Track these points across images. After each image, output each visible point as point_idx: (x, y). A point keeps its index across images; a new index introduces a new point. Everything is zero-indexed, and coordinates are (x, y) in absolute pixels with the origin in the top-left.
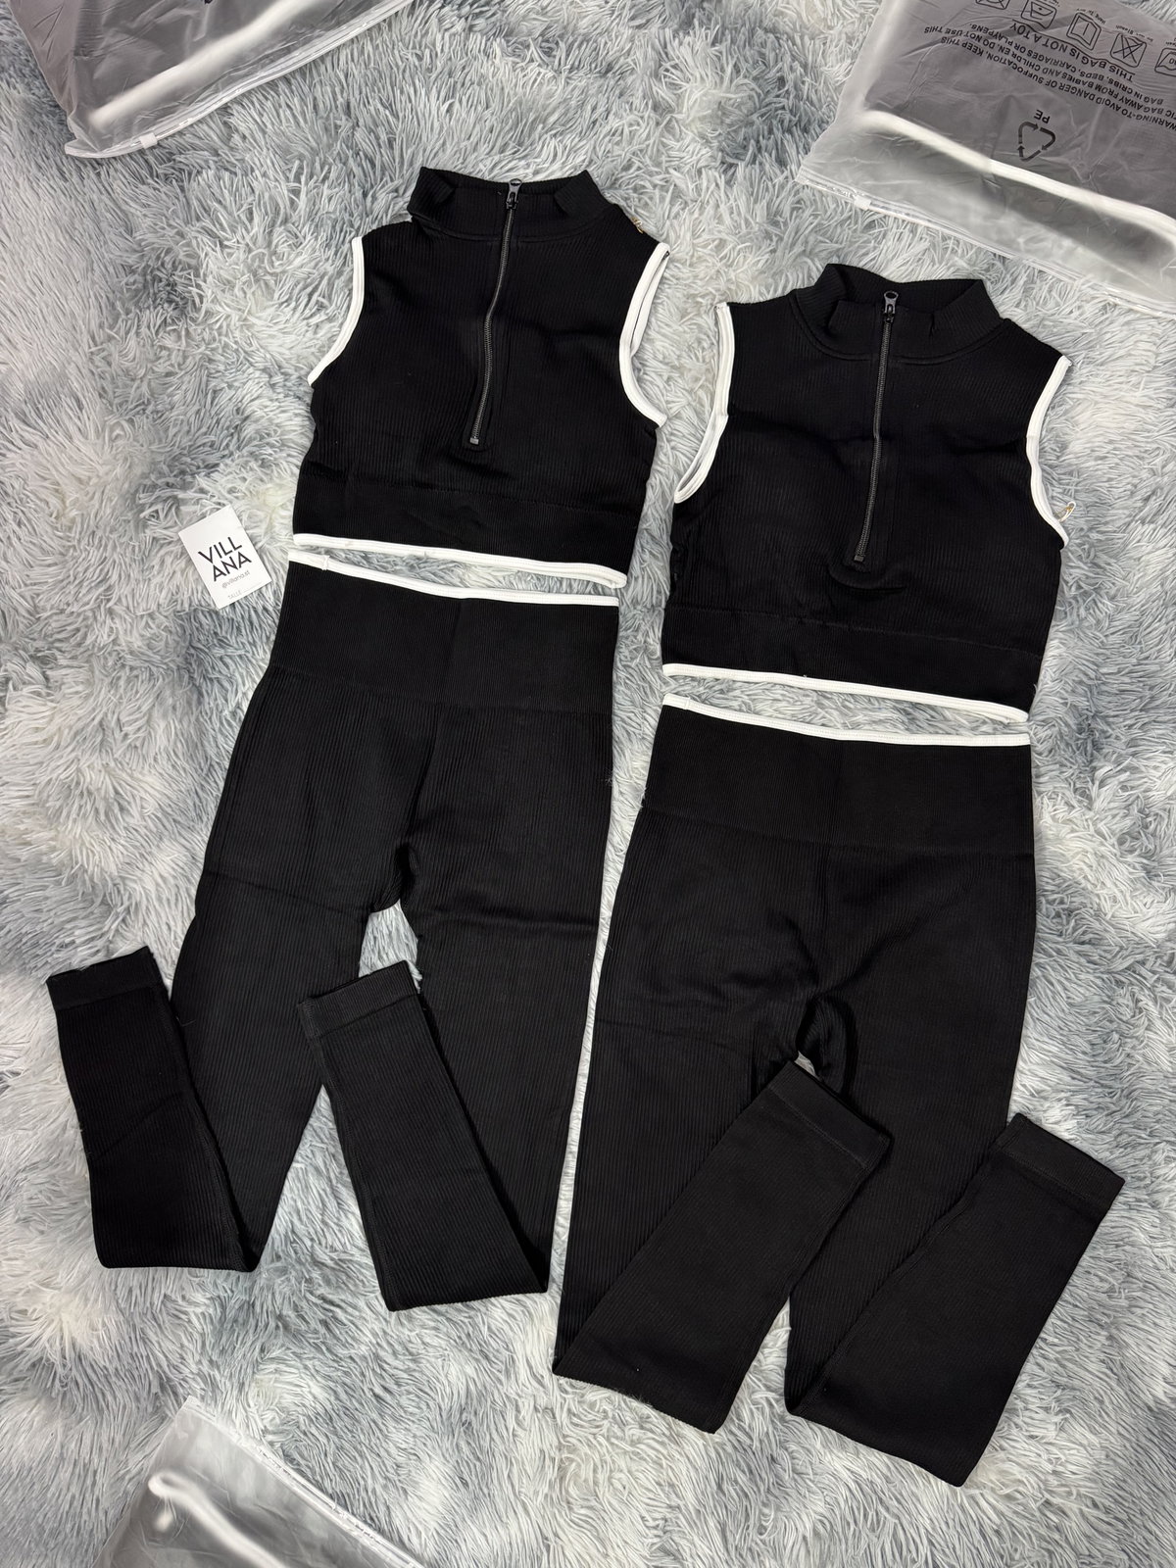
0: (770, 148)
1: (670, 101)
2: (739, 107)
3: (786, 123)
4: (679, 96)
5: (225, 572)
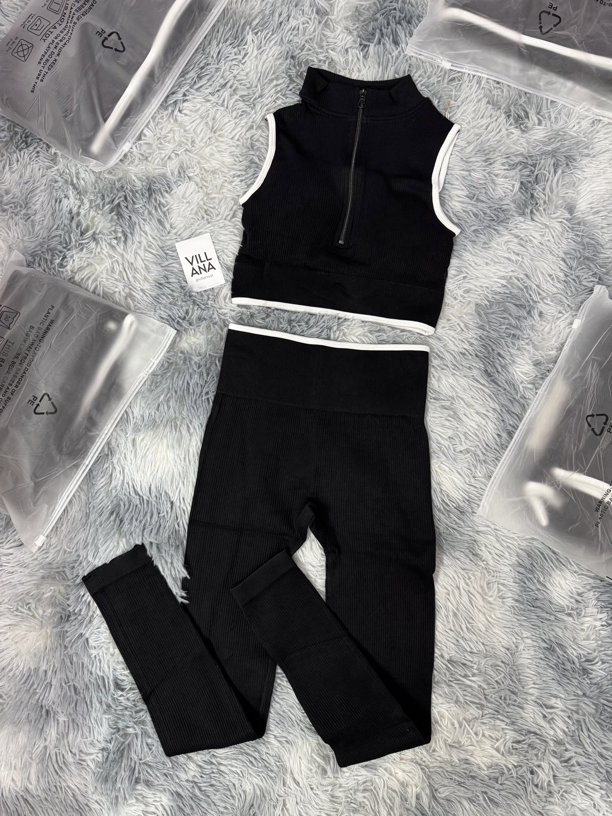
0: (388, 34)
2: (368, 10)
3: (397, 18)
4: (331, 5)
5: (199, 272)
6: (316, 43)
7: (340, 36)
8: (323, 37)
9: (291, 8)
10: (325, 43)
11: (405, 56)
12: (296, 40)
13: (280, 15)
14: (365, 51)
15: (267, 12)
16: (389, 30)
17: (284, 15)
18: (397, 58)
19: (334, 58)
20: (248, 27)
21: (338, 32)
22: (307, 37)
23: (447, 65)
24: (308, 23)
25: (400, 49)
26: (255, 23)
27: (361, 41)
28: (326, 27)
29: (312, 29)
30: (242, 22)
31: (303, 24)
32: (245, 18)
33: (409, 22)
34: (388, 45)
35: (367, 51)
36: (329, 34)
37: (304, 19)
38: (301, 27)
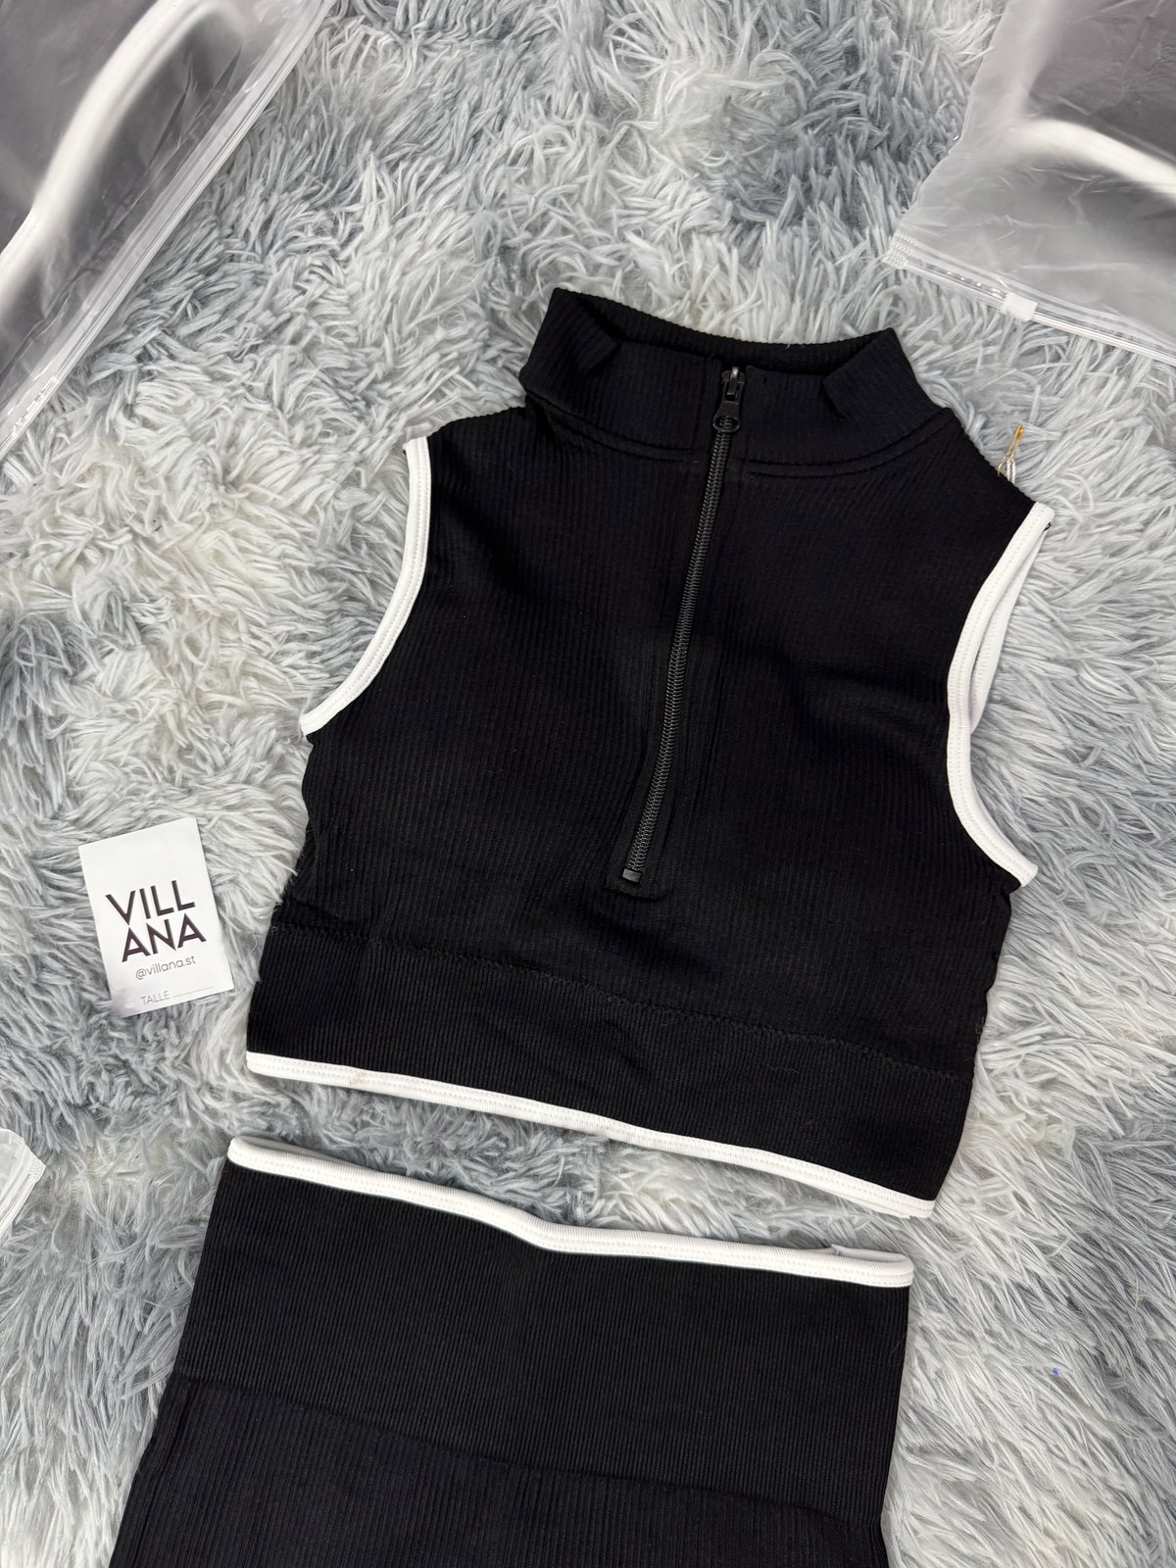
0: (829, 193)
1: (628, 96)
2: (766, 108)
3: (862, 141)
4: (645, 86)
5: (149, 948)
6: (588, 211)
7: (669, 190)
8: (609, 189)
9: (511, 89)
10: (614, 211)
11: (881, 267)
12: (520, 194)
13: (475, 110)
14: (749, 242)
15: (435, 97)
16: (833, 179)
17: (489, 111)
18: (855, 273)
19: (643, 261)
20: (369, 143)
21: (663, 175)
22: (557, 190)
23: (1020, 307)
24: (564, 143)
25: (865, 244)
26: (394, 129)
27: (735, 209)
28: (625, 156)
29: (575, 165)
30: (349, 125)
31: (548, 144)
32: (360, 113)
33: (900, 156)
34: (825, 231)
35: (755, 243)
36: (630, 179)
37: (549, 128)
38: (539, 156)
